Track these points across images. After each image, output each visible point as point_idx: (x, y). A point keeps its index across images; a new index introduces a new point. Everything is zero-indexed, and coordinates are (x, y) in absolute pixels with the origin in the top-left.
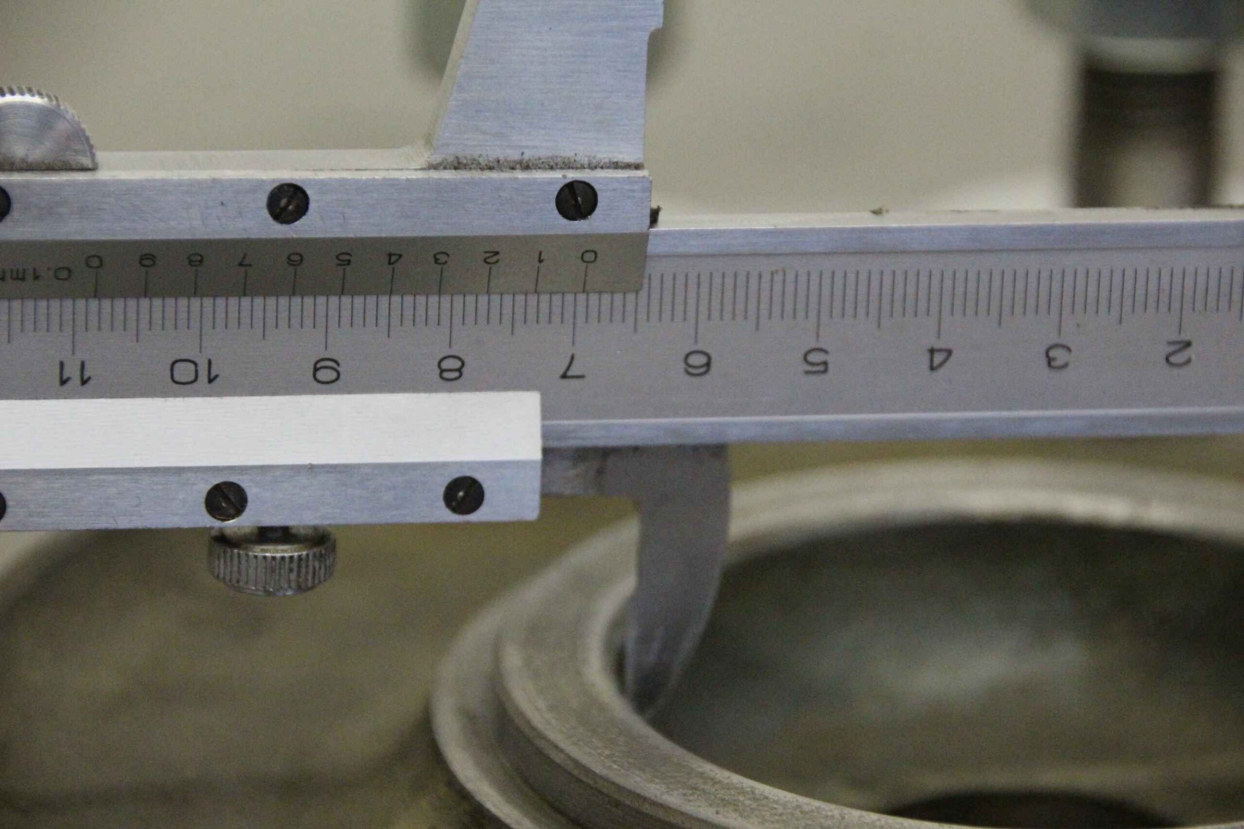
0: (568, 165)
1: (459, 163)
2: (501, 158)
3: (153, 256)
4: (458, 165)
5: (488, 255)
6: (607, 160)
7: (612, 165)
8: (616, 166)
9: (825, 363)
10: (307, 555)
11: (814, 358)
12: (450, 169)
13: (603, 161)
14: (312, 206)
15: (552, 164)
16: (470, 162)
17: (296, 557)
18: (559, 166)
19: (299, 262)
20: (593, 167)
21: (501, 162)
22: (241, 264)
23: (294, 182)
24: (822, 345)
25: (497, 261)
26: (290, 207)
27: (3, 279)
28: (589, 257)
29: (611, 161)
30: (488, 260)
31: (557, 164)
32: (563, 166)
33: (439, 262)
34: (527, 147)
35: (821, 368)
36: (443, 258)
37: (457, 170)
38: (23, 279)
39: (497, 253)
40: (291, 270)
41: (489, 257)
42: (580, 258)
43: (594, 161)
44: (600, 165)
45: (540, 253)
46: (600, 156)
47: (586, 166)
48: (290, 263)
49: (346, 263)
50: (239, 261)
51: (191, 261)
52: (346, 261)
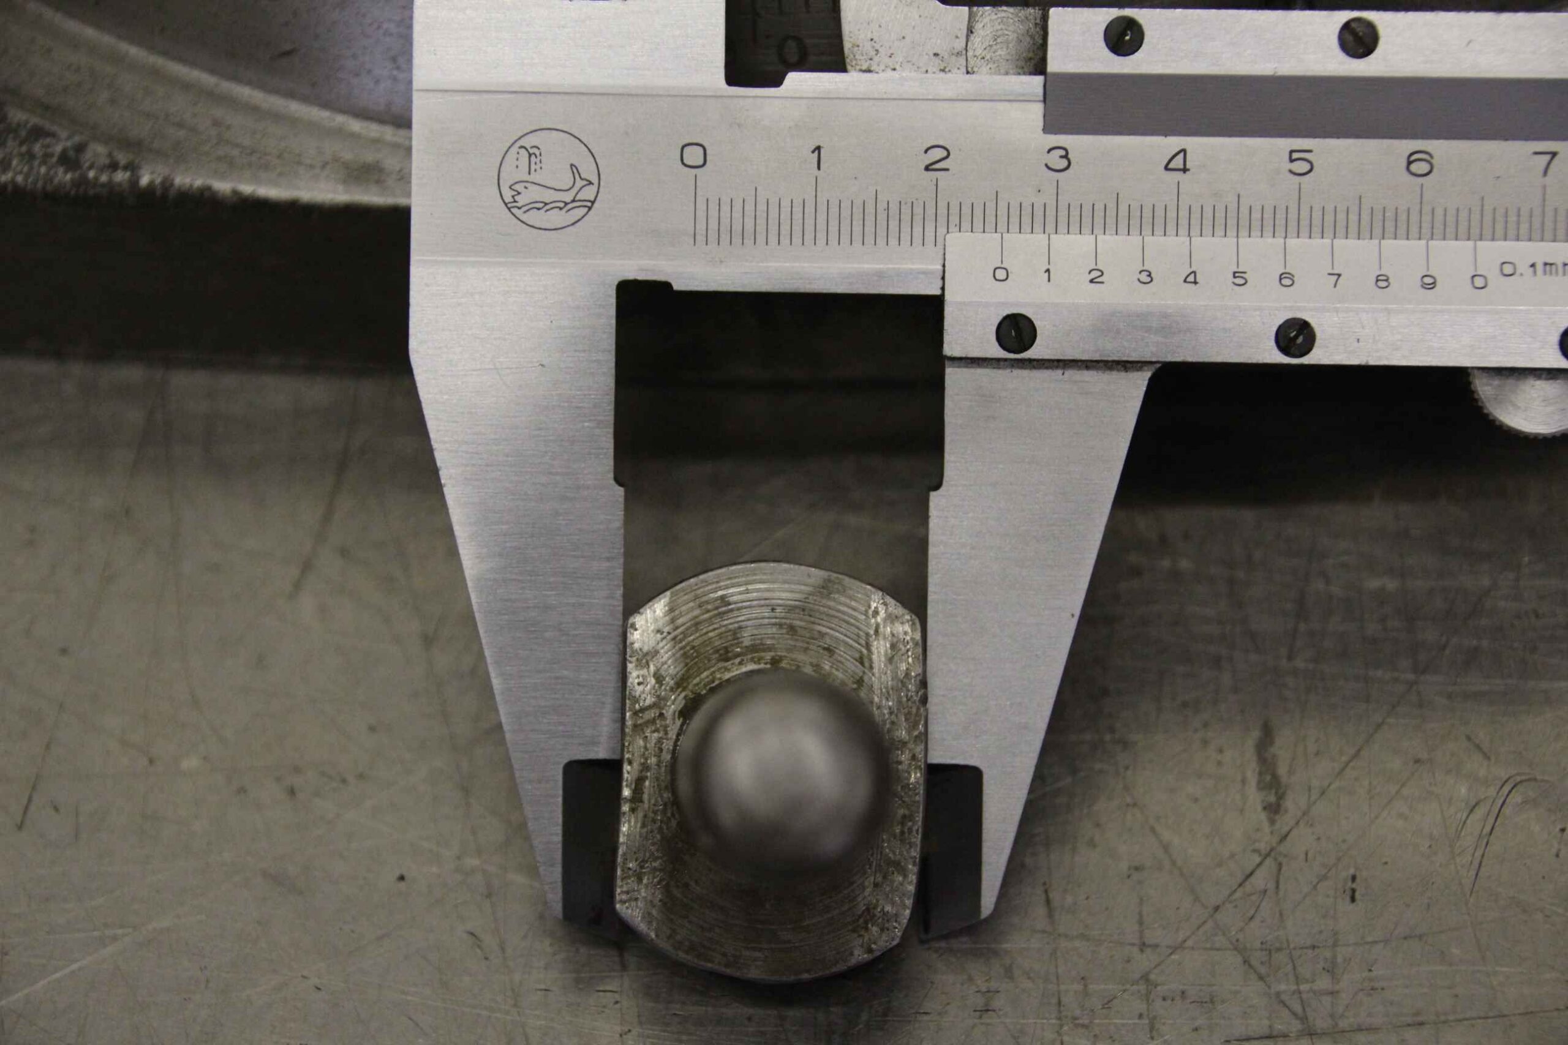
3: (1423, 287)
5: (1097, 280)
9: (1292, 161)
11: (1303, 167)
19: (1283, 276)
22: (1339, 275)
24: (1297, 179)
27: (1565, 265)
28: (999, 274)
30: (1100, 273)
33: (1148, 273)
35: (1295, 156)
36: (1144, 277)
38: (1546, 264)
39: (1092, 281)
41: (1099, 277)
42: (1010, 274)
45: (1049, 279)
48: (1291, 276)
49: (1237, 275)
50: (1341, 278)
51: (1387, 280)
52: (1238, 277)
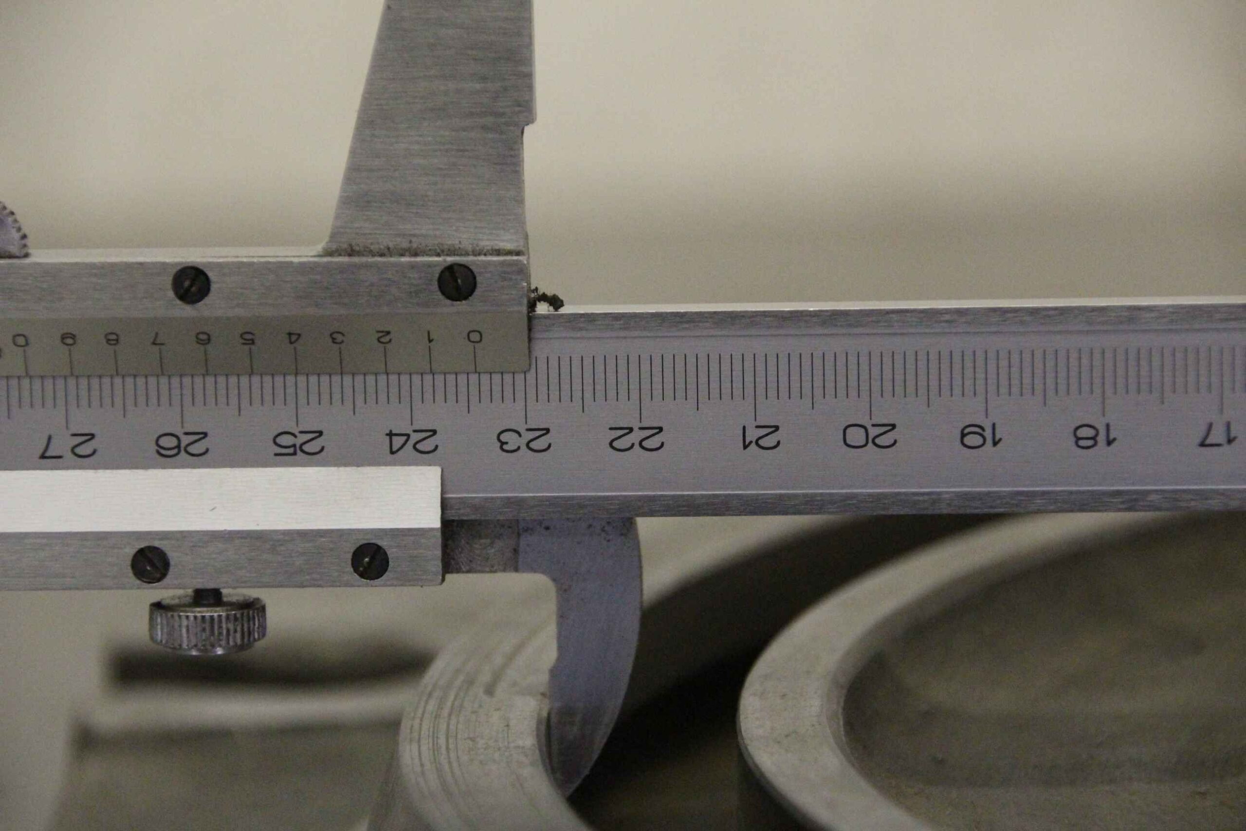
0: (452, 252)
1: (352, 250)
2: (391, 245)
3: (73, 335)
4: (351, 253)
5: (381, 334)
6: (489, 248)
7: (495, 252)
8: (498, 252)
10: (220, 616)
12: (345, 256)
13: (485, 248)
14: (214, 287)
15: (438, 251)
16: (362, 249)
17: (207, 618)
18: (445, 253)
19: (207, 341)
20: (476, 253)
21: (391, 250)
22: (154, 343)
23: (196, 265)
25: (390, 341)
26: (194, 289)
28: (475, 337)
29: (493, 248)
30: (381, 340)
31: (443, 251)
32: (449, 253)
33: (336, 341)
34: (414, 235)
36: (339, 338)
37: (351, 257)
39: (388, 333)
40: (202, 348)
41: (382, 337)
42: (467, 338)
43: (477, 248)
44: (483, 252)
45: (429, 333)
46: (482, 244)
47: (471, 253)
48: (199, 341)
49: (251, 342)
50: (152, 340)
51: (108, 340)
52: (250, 340)
